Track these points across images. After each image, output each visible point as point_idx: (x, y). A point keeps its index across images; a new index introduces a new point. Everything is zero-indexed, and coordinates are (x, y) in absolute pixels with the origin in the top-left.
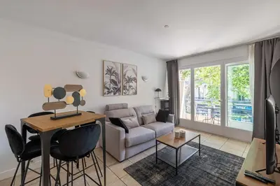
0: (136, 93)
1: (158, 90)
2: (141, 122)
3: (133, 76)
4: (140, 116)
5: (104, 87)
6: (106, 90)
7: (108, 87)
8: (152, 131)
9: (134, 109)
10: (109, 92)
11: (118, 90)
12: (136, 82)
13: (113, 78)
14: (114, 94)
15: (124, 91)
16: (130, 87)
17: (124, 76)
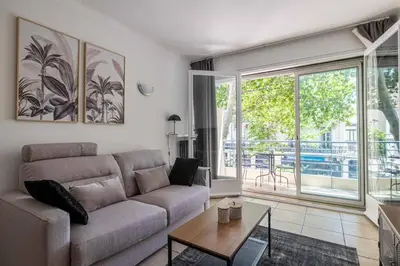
0: (121, 120)
1: (174, 118)
2: (131, 190)
3: (115, 78)
4: (130, 172)
5: (20, 92)
6: (27, 105)
7: (34, 94)
8: (160, 210)
9: (116, 157)
10: (37, 111)
11: (71, 108)
12: (123, 94)
13: (51, 71)
14: (57, 117)
15: (89, 113)
16: (104, 103)
17: (88, 74)
